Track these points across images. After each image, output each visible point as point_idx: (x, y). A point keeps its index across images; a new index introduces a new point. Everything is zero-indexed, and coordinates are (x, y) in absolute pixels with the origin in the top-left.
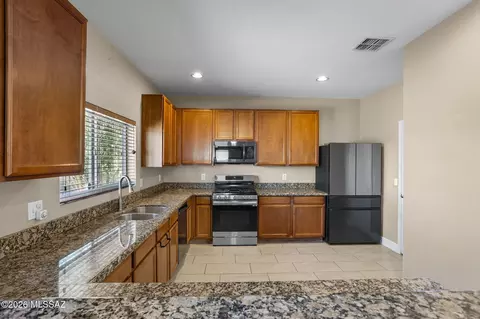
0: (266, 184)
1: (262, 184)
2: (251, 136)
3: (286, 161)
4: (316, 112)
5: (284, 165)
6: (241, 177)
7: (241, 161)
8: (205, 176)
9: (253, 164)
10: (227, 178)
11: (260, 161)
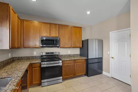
0: (63, 55)
1: (61, 55)
2: (57, 35)
3: (71, 46)
4: (81, 28)
5: (70, 48)
6: (53, 53)
7: (54, 46)
8: (36, 53)
9: (58, 47)
10: (47, 53)
11: (61, 46)
